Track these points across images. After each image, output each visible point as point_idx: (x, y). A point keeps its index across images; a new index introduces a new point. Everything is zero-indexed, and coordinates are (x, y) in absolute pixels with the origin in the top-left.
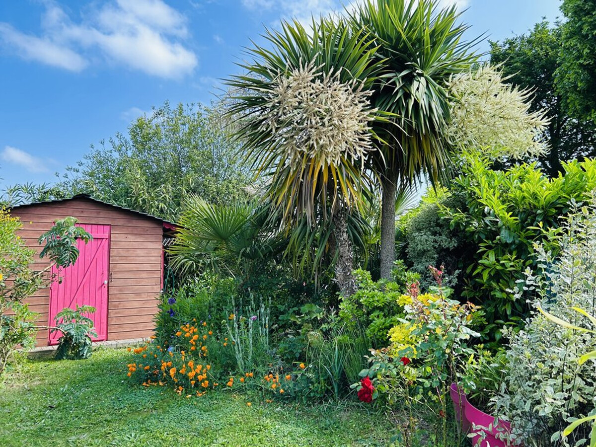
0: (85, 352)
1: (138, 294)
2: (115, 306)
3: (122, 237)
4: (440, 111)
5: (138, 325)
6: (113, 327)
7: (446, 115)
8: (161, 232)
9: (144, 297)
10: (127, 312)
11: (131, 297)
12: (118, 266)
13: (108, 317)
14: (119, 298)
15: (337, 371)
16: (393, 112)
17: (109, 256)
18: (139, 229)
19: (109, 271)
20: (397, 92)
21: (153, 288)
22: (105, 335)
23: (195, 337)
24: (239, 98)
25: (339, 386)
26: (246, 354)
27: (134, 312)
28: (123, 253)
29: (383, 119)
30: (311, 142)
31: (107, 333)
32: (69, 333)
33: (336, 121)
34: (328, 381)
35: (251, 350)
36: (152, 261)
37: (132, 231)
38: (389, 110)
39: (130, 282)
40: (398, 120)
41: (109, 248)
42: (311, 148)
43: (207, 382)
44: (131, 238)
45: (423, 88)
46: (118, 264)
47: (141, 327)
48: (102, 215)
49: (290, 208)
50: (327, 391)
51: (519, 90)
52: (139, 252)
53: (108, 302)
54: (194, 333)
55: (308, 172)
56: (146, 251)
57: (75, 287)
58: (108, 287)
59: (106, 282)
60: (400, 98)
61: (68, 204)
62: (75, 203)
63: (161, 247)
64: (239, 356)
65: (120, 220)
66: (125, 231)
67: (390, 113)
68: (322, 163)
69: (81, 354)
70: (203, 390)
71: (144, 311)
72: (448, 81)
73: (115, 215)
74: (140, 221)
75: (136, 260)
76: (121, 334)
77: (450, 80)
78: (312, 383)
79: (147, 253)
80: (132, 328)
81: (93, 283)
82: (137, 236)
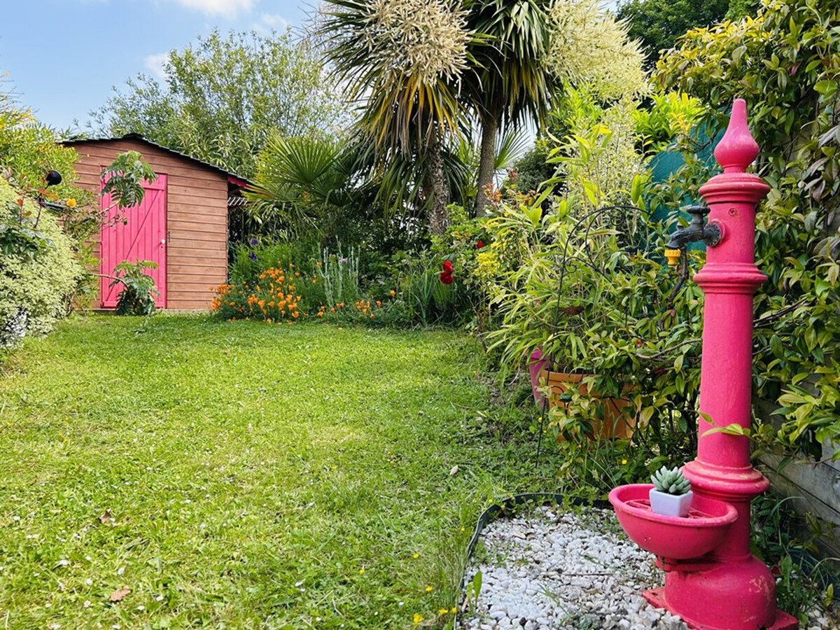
0: (150, 310)
1: (200, 259)
2: (174, 270)
3: (181, 190)
4: (540, 39)
5: (202, 295)
6: (173, 294)
7: (546, 43)
8: (226, 188)
9: (208, 263)
10: (188, 279)
11: (193, 261)
12: (177, 224)
13: (166, 283)
14: (178, 262)
15: (426, 297)
16: (493, 35)
17: (166, 211)
18: (200, 182)
19: (166, 229)
20: (498, 15)
21: (217, 254)
22: (164, 303)
23: (282, 278)
24: (332, 14)
25: (427, 313)
26: (335, 293)
27: (197, 279)
28: (182, 209)
29: (481, 41)
30: (408, 60)
31: (166, 300)
32: (131, 287)
33: (432, 38)
34: (417, 308)
35: (340, 290)
36: (215, 221)
37: (192, 183)
38: (488, 33)
39: (191, 244)
40: (498, 44)
41: (166, 202)
42: (408, 66)
43: (297, 313)
44: (191, 192)
45: (523, 12)
46: (178, 223)
48: (156, 161)
49: (384, 137)
50: (416, 318)
52: (201, 209)
53: (166, 265)
54: (280, 275)
55: (404, 96)
56: (209, 209)
57: (128, 245)
58: (166, 247)
59: (163, 241)
60: (500, 22)
61: (117, 145)
62: (124, 144)
63: (226, 206)
64: (329, 293)
65: (178, 170)
66: (183, 182)
67: (490, 36)
68: (418, 84)
69: (145, 311)
70: (293, 319)
71: (208, 279)
72: (548, 6)
73: (172, 162)
74: (200, 172)
75: (197, 219)
76: (182, 303)
77: (551, 6)
78: (402, 310)
79: (210, 212)
80: (194, 297)
81: (148, 241)
82: (198, 190)
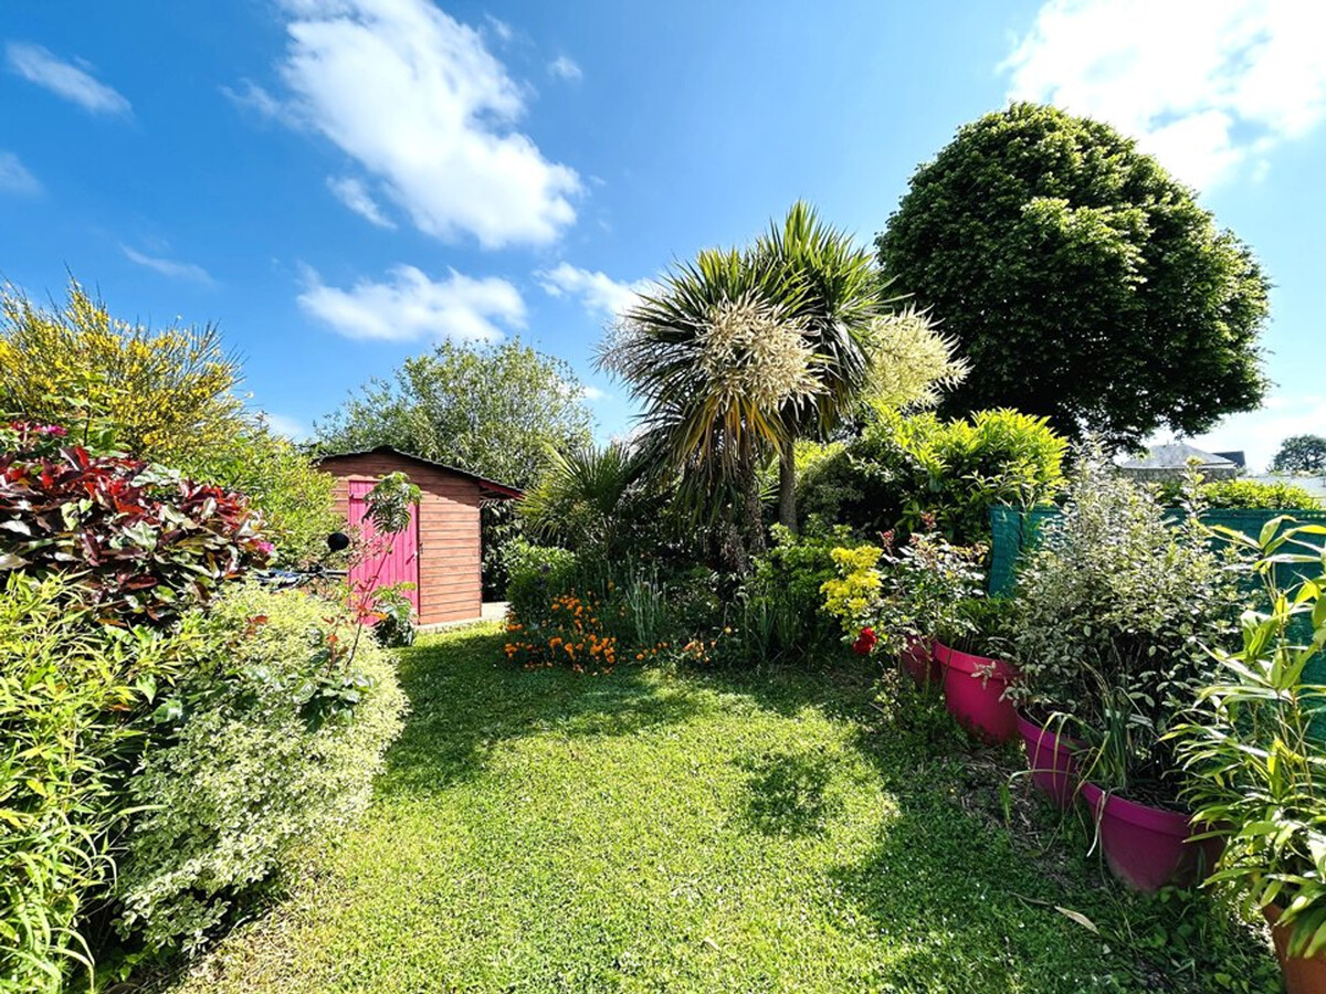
1: (454, 567)
2: (426, 583)
3: (432, 499)
5: (454, 604)
6: (425, 607)
8: (477, 492)
9: (461, 571)
10: (441, 590)
11: (447, 571)
12: (429, 534)
13: (419, 596)
14: (431, 573)
15: (766, 633)
18: (453, 488)
19: (418, 540)
21: (470, 560)
27: (449, 589)
31: (419, 615)
34: (755, 645)
36: (467, 526)
37: (445, 491)
39: (443, 553)
41: (418, 512)
46: (429, 532)
47: (457, 607)
50: (754, 656)
51: (916, 311)
52: (453, 516)
53: (419, 578)
56: (461, 515)
57: (378, 562)
58: (418, 560)
59: (415, 554)
61: (367, 458)
62: (376, 457)
63: (478, 510)
65: (430, 478)
73: (423, 472)
74: (453, 479)
75: (450, 526)
76: (435, 617)
78: (738, 649)
79: (463, 517)
80: (448, 608)
81: (400, 555)
82: (451, 498)
